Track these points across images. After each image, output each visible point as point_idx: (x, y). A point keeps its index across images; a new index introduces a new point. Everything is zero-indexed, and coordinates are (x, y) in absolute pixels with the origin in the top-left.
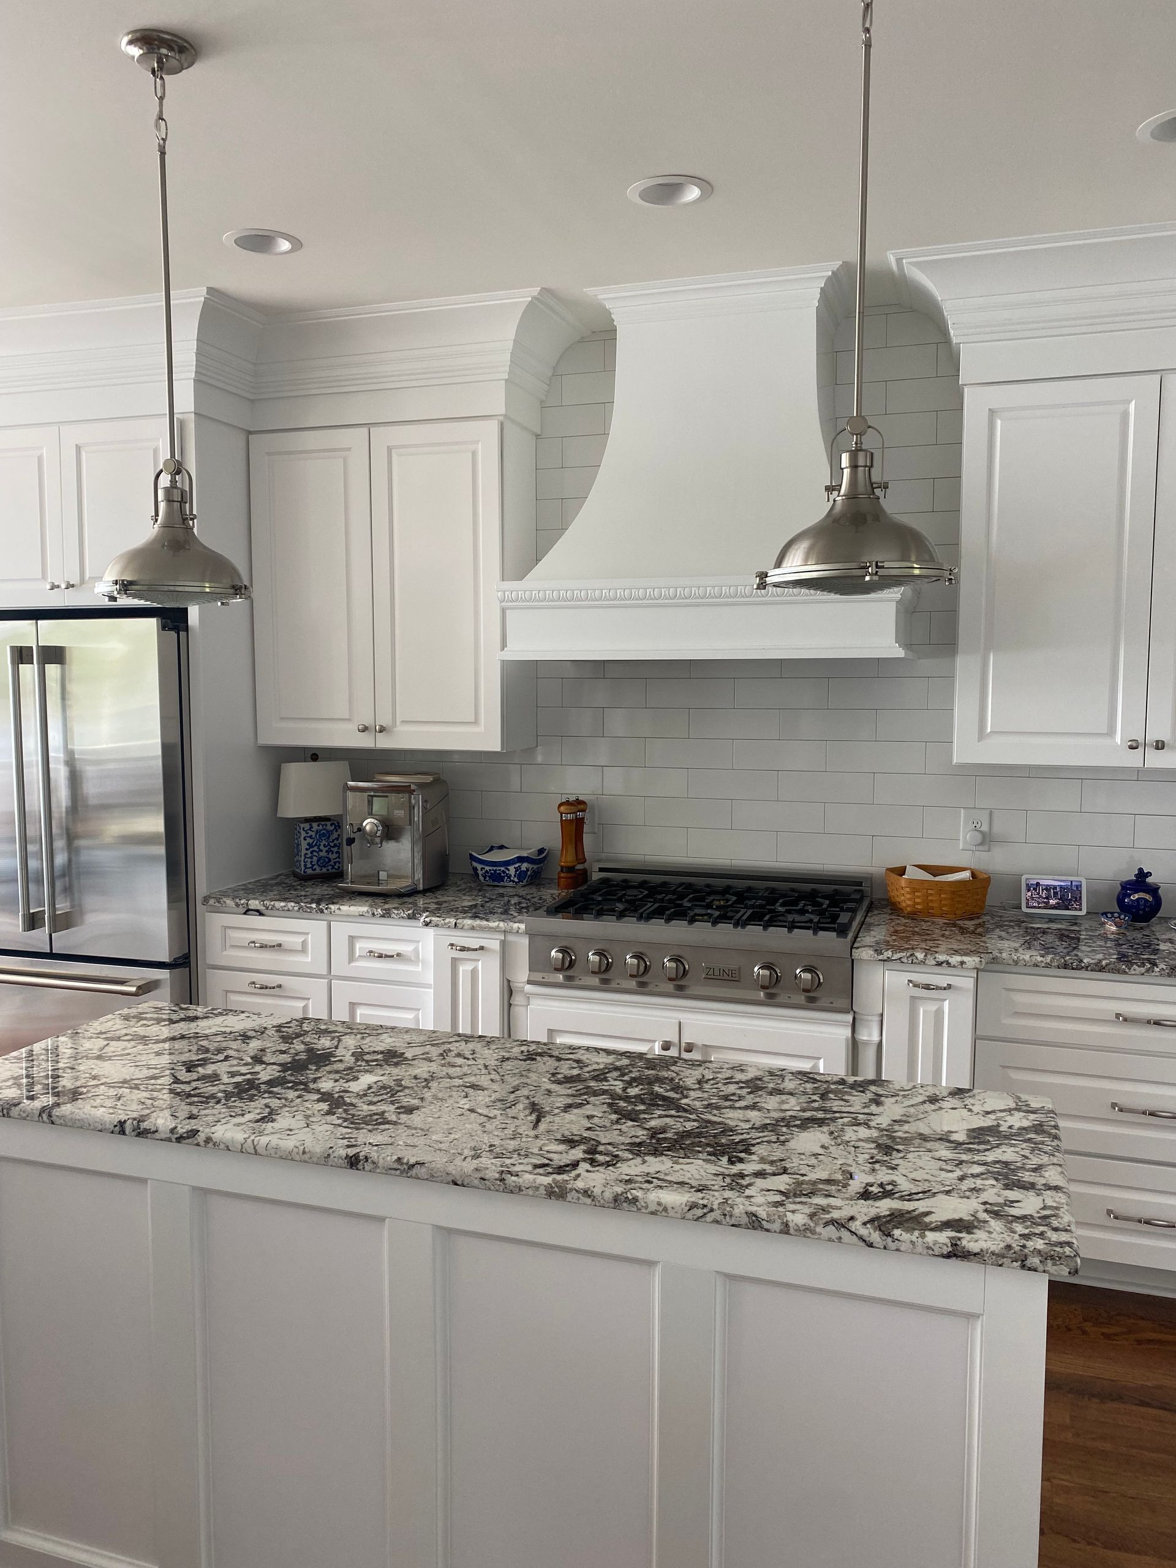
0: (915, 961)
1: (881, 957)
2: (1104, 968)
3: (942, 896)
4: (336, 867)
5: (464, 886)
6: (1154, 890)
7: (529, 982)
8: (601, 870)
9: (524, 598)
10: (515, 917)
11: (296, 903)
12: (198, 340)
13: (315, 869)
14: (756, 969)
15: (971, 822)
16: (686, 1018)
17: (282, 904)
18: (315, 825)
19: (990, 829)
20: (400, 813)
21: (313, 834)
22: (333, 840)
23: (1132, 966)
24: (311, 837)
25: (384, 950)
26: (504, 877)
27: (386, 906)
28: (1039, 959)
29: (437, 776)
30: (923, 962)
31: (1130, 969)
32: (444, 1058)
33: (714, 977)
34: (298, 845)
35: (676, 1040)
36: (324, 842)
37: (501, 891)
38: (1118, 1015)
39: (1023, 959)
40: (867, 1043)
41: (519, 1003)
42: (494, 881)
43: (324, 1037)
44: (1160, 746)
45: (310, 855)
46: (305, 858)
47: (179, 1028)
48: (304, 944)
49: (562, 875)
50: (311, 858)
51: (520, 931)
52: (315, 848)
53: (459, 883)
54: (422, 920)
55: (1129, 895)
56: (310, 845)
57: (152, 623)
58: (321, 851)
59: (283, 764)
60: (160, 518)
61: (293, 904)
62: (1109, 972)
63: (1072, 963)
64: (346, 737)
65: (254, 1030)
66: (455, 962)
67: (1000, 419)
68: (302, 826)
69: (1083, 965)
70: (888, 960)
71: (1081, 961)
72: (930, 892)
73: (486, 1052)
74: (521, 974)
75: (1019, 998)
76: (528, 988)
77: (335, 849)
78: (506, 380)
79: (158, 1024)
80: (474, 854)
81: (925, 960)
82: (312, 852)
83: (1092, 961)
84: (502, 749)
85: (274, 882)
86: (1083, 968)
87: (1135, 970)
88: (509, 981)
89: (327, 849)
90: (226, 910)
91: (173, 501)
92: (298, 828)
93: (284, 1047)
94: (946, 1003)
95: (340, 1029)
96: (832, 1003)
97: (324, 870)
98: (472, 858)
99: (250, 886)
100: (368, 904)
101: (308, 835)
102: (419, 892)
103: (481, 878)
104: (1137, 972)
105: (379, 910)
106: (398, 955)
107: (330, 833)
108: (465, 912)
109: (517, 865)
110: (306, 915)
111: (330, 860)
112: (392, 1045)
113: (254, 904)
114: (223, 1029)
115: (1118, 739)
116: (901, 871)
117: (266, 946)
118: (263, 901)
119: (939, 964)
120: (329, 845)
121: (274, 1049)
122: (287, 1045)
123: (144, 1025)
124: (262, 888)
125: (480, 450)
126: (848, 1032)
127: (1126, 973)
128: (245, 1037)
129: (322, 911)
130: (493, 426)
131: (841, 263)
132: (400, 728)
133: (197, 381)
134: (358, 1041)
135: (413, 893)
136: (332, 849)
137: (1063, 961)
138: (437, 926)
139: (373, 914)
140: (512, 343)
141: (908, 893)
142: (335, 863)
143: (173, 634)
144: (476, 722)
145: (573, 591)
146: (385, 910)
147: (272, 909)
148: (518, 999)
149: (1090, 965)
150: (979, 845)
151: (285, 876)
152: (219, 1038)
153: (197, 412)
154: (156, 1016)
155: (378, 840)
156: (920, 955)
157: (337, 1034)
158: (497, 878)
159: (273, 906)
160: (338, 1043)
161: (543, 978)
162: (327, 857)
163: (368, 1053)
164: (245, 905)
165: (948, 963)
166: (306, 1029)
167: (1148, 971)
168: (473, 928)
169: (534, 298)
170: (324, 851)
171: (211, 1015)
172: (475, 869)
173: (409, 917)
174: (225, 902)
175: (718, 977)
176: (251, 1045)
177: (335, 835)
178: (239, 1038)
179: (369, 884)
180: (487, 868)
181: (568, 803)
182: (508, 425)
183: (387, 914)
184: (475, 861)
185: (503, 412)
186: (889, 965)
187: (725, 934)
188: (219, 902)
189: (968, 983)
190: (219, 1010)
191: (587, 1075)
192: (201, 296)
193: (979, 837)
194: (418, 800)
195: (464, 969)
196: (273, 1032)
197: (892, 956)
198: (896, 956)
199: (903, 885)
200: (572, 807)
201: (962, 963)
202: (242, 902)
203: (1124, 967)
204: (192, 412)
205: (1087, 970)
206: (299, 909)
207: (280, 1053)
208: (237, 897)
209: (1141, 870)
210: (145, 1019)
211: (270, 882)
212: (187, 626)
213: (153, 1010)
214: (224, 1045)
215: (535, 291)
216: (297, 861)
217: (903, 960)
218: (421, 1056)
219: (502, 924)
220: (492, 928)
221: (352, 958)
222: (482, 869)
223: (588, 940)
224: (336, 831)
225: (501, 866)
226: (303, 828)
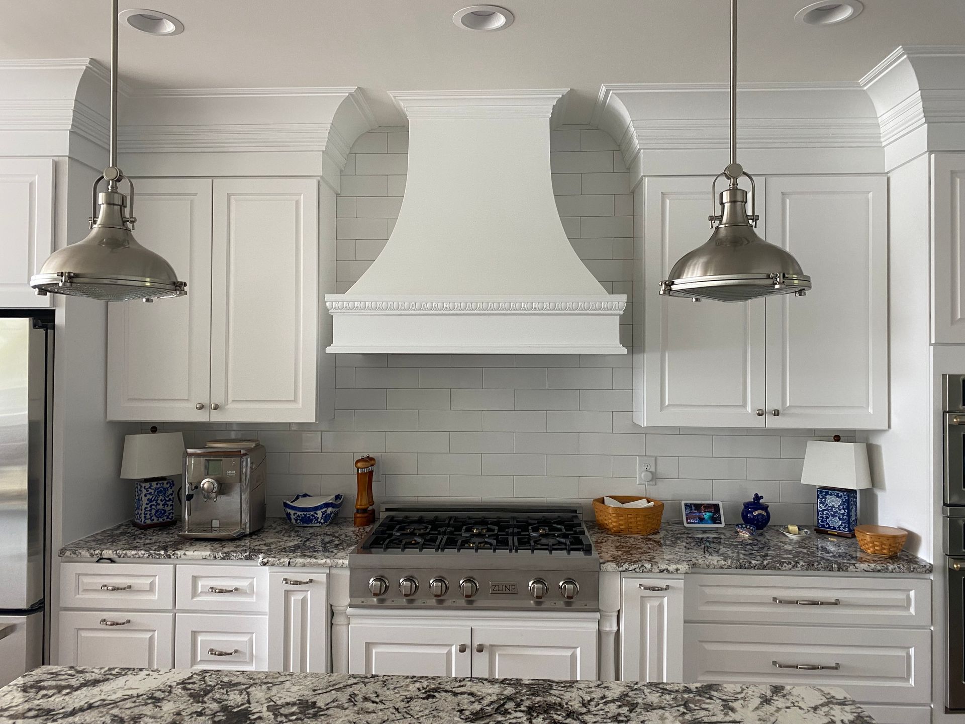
0: (645, 570)
1: (621, 569)
2: (766, 567)
3: (638, 519)
4: (170, 517)
5: (279, 528)
6: (765, 508)
7: (351, 606)
8: (387, 510)
9: (348, 307)
10: (336, 554)
11: (146, 551)
12: (76, 100)
13: (153, 520)
14: (530, 584)
15: (643, 465)
16: (477, 625)
17: (134, 552)
18: (154, 484)
19: (656, 470)
20: (232, 473)
21: (152, 491)
22: (169, 496)
23: (783, 564)
24: (150, 494)
25: (225, 586)
26: (313, 519)
27: (226, 550)
28: (723, 563)
29: (257, 442)
30: (650, 571)
31: (782, 566)
32: (355, 705)
33: (499, 592)
34: (139, 500)
35: (468, 643)
36: (161, 497)
37: (311, 531)
38: (775, 599)
39: (713, 564)
40: (608, 633)
41: (339, 623)
42: (303, 523)
43: (231, 691)
44: (776, 413)
45: (149, 509)
46: (146, 511)
47: (82, 696)
48: (152, 584)
49: (358, 515)
50: (150, 510)
51: (344, 566)
52: (154, 503)
53: (274, 525)
54: (260, 560)
55: (751, 512)
56: (150, 501)
57: (25, 322)
58: (159, 504)
59: (127, 437)
60: (99, 221)
61: (143, 552)
62: (769, 569)
63: (745, 565)
64: (186, 413)
65: (160, 690)
66: (287, 593)
67: (669, 199)
68: (143, 485)
69: (752, 565)
70: (626, 570)
71: (750, 563)
72: (629, 516)
73: (388, 692)
74: (343, 600)
75: (707, 590)
76: (350, 611)
77: (170, 503)
78: (323, 152)
79: (59, 692)
80: (288, 502)
81: (652, 569)
82: (151, 506)
83: (757, 562)
84: (316, 421)
85: (118, 532)
86: (752, 567)
87: (785, 567)
88: (331, 606)
89: (163, 502)
90: (82, 559)
91: (114, 204)
92: (139, 487)
93: (198, 707)
94: (666, 599)
95: (243, 680)
96: (586, 605)
97: (161, 520)
98: (286, 505)
99: (99, 537)
100: (208, 548)
101: (148, 492)
102: (246, 536)
103: (293, 521)
104: (787, 568)
105: (220, 554)
106: (236, 589)
107: (166, 490)
108: (294, 552)
109: (324, 510)
110: (154, 560)
111: (165, 511)
112: (299, 693)
113: (107, 553)
114: (129, 692)
115: (749, 409)
116: (602, 501)
117: (118, 589)
118: (116, 551)
119: (661, 571)
120: (165, 499)
121: (189, 711)
122: (200, 704)
123: (44, 696)
124: (111, 538)
125: (302, 201)
126: (595, 626)
127: (780, 569)
128: (155, 700)
129: (169, 557)
130: (314, 183)
131: (569, 89)
132: (230, 406)
133: (72, 132)
134: (266, 693)
135: (241, 537)
136: (167, 503)
137: (739, 564)
138: (273, 565)
139: (215, 557)
140: (329, 125)
141: (614, 517)
142: (169, 514)
143: (42, 331)
144: (295, 401)
145: (387, 303)
146: (225, 553)
147: (123, 557)
148: (339, 620)
149: (756, 565)
150: (650, 481)
151: (126, 526)
152: (129, 704)
153: (72, 156)
154: (54, 683)
155: (214, 495)
156: (648, 566)
157: (243, 687)
158: (307, 520)
159: (126, 554)
160: (248, 697)
161: (363, 602)
162: (163, 510)
163: (283, 706)
164: (99, 555)
165: (668, 570)
166: (210, 683)
167: (793, 567)
168: (304, 565)
169: (351, 94)
170: (161, 505)
171: (111, 677)
172: (289, 515)
173: (247, 558)
174: (80, 553)
175: (502, 592)
176: (165, 708)
177: (170, 491)
178: (149, 701)
179: (205, 531)
180: (299, 513)
181: (363, 460)
182: (322, 184)
183: (227, 557)
184: (289, 508)
185: (321, 174)
186: (626, 574)
187: (503, 558)
188: (75, 553)
189: (678, 583)
190: (117, 670)
191: (489, 709)
192: (84, 65)
193: (650, 476)
194: (247, 461)
195: (295, 599)
196: (180, 690)
197: (629, 568)
198: (632, 567)
199: (610, 512)
200: (367, 463)
201: (677, 570)
202: (97, 552)
203: (778, 565)
204: (66, 156)
205: (754, 569)
206: (149, 556)
207: (197, 716)
208: (91, 548)
209: (756, 495)
210: (44, 688)
211: (115, 532)
212: (54, 326)
213: (49, 676)
214: (137, 711)
215: (353, 89)
216: (138, 514)
217: (636, 570)
218: (333, 705)
219: (328, 561)
220: (320, 564)
221: (194, 594)
222: (295, 514)
223: (399, 569)
224: (171, 488)
225: (310, 511)
226: (145, 487)
